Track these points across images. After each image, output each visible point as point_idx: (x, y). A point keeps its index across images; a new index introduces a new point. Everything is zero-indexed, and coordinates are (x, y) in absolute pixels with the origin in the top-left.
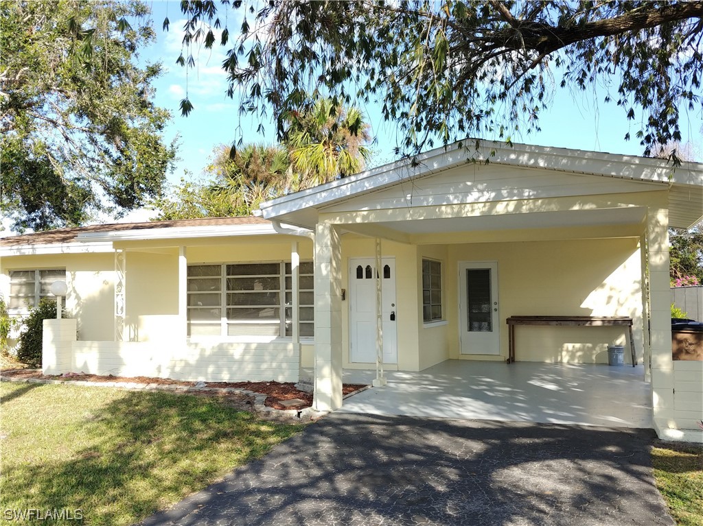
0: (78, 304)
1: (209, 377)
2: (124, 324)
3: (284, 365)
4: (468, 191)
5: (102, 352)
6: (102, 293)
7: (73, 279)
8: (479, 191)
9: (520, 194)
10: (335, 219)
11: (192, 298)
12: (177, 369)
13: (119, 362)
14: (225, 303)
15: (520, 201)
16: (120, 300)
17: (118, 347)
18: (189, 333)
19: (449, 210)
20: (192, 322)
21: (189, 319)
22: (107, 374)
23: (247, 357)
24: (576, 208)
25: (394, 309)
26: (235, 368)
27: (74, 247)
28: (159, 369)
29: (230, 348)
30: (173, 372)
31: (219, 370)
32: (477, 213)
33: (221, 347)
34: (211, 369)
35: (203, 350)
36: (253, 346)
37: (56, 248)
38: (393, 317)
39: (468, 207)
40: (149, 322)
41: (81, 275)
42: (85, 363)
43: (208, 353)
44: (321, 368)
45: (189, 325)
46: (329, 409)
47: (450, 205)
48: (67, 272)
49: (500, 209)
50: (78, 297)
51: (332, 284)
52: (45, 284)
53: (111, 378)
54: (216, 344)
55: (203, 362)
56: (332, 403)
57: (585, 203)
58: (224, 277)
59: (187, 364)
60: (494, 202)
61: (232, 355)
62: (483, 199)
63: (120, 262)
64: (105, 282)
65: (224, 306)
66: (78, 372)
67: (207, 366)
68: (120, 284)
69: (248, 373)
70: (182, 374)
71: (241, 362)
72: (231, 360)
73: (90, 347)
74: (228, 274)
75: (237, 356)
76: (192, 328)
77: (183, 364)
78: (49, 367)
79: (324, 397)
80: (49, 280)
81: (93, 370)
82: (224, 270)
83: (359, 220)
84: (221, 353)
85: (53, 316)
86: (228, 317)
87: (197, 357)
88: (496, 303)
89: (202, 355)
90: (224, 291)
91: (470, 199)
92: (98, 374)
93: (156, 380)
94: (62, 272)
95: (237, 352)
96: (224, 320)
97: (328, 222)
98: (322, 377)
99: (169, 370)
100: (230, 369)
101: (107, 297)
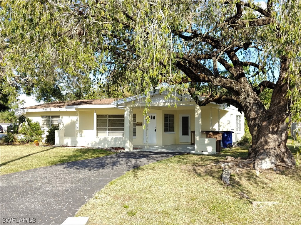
0: (63, 127)
1: (102, 146)
2: (78, 132)
3: (122, 143)
4: (160, 100)
5: (72, 140)
6: (71, 123)
7: (62, 119)
8: (162, 100)
9: (170, 101)
10: (131, 105)
11: (98, 125)
12: (93, 144)
13: (77, 142)
14: (108, 126)
15: (170, 103)
16: (77, 125)
17: (76, 138)
18: (97, 135)
19: (156, 104)
20: (98, 132)
21: (97, 131)
22: (73, 146)
23: (112, 141)
24: (181, 105)
25: (156, 128)
26: (109, 143)
27: (63, 109)
28: (88, 144)
29: (108, 138)
30: (92, 145)
31: (105, 144)
32: (162, 105)
33: (105, 138)
34: (102, 144)
35: (100, 139)
36: (114, 138)
37: (57, 109)
38: (155, 131)
39: (160, 104)
40: (85, 132)
41: (64, 117)
42: (67, 143)
43: (102, 140)
44: (127, 141)
45: (97, 133)
46: (128, 150)
47: (156, 103)
48: (60, 117)
49: (166, 104)
50: (63, 125)
51: (130, 121)
52: (53, 120)
53: (74, 146)
54: (104, 137)
55: (100, 142)
56: (129, 149)
57: (183, 104)
58: (108, 119)
59: (96, 143)
60: (165, 103)
61: (108, 140)
62: (163, 102)
63: (77, 114)
64: (72, 120)
65: (107, 127)
66: (65, 145)
67: (101, 144)
68: (77, 120)
69: (112, 145)
70: (94, 145)
71: (111, 142)
72: (108, 141)
73: (69, 138)
74: (109, 118)
75: (110, 140)
76: (98, 134)
77: (95, 143)
78: (57, 143)
79: (127, 148)
80: (54, 119)
81: (69, 145)
82: (108, 116)
83: (136, 106)
84: (105, 139)
85: (58, 129)
86: (109, 130)
87: (99, 141)
88: (190, 127)
89: (100, 140)
90: (107, 123)
91: (160, 102)
92: (71, 146)
93: (88, 147)
94: (58, 117)
95: (109, 139)
96: (108, 131)
97: (129, 106)
98: (127, 143)
99: (91, 145)
100: (107, 144)
101: (73, 124)
